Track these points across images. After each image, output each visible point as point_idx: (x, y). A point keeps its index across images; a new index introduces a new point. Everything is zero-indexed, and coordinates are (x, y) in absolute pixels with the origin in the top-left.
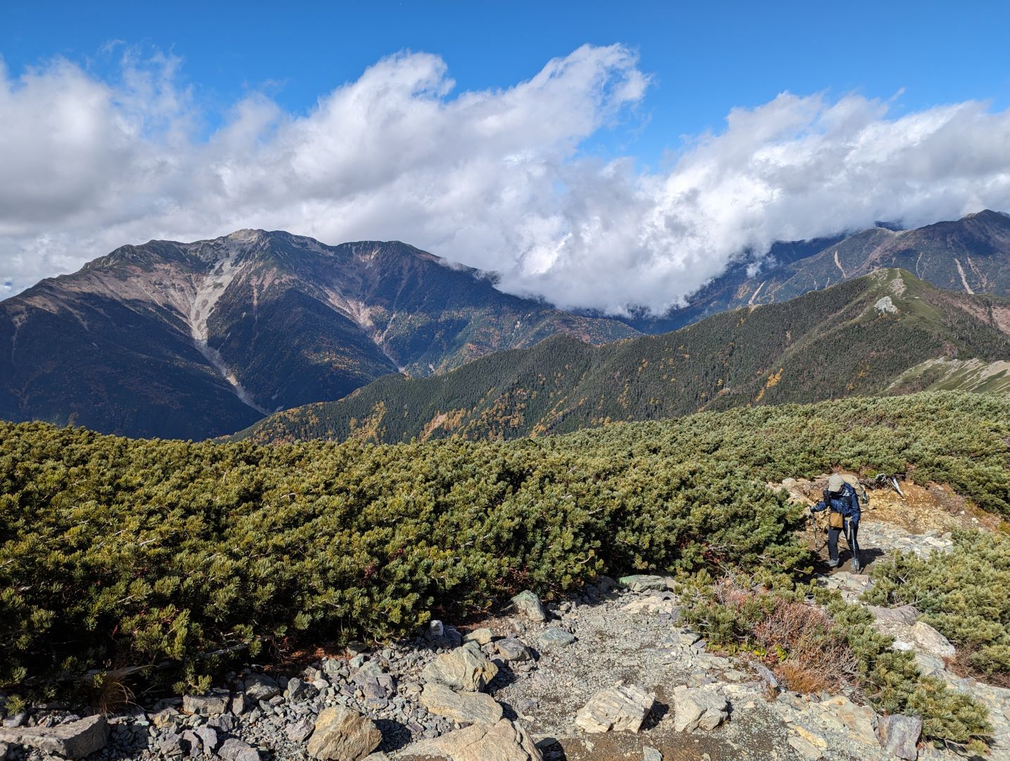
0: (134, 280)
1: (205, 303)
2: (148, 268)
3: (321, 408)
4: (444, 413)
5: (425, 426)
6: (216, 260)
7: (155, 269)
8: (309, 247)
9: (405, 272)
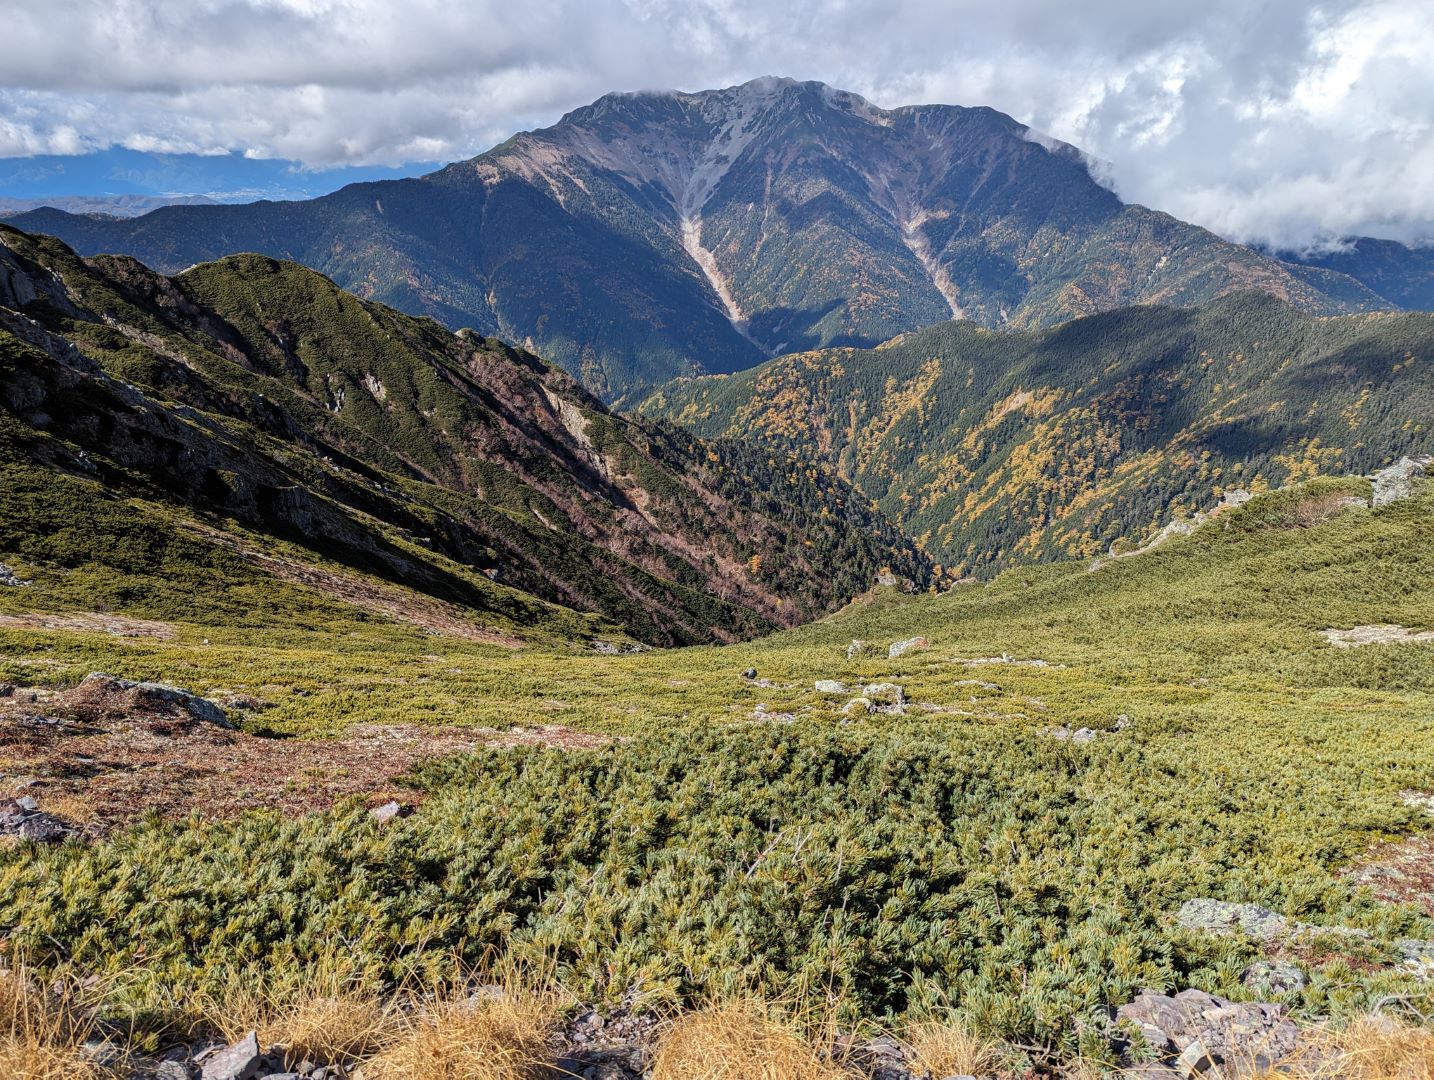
0: (619, 142)
1: (703, 182)
2: (637, 128)
3: (850, 356)
4: (1030, 390)
5: (996, 405)
6: (722, 122)
7: (646, 128)
8: (853, 109)
9: (989, 159)
